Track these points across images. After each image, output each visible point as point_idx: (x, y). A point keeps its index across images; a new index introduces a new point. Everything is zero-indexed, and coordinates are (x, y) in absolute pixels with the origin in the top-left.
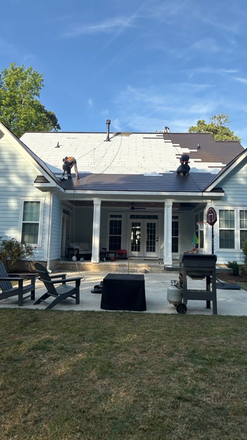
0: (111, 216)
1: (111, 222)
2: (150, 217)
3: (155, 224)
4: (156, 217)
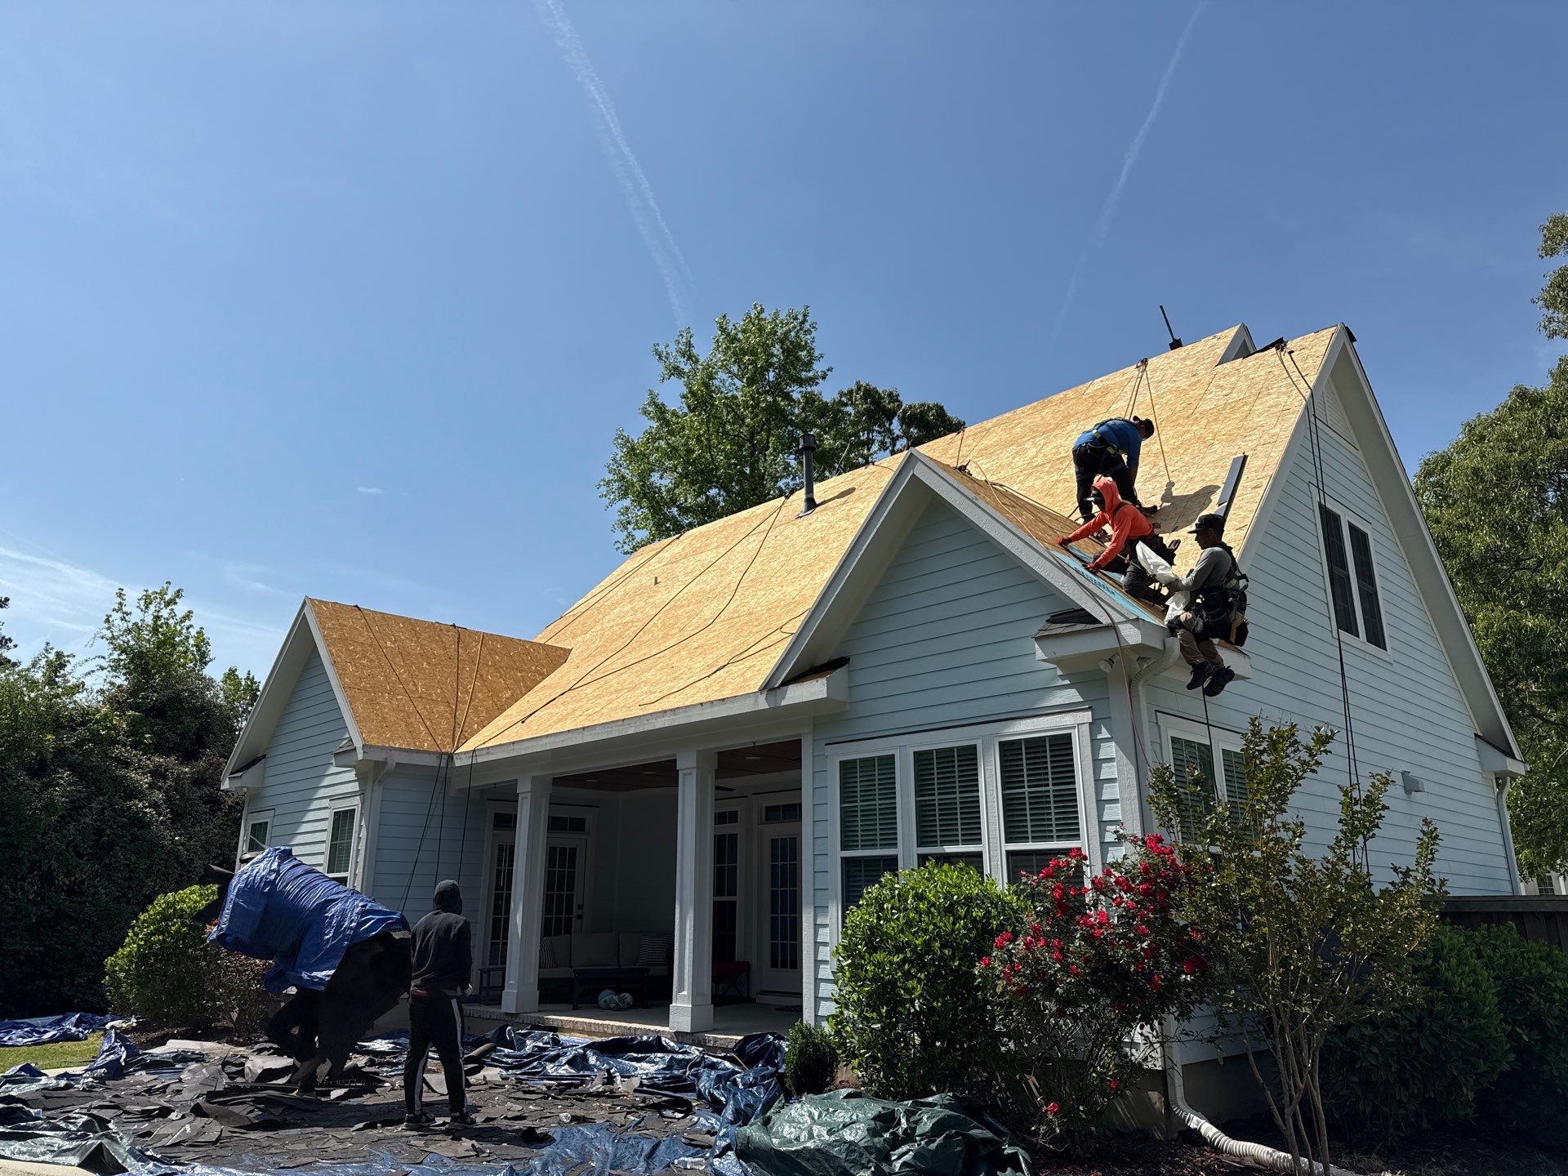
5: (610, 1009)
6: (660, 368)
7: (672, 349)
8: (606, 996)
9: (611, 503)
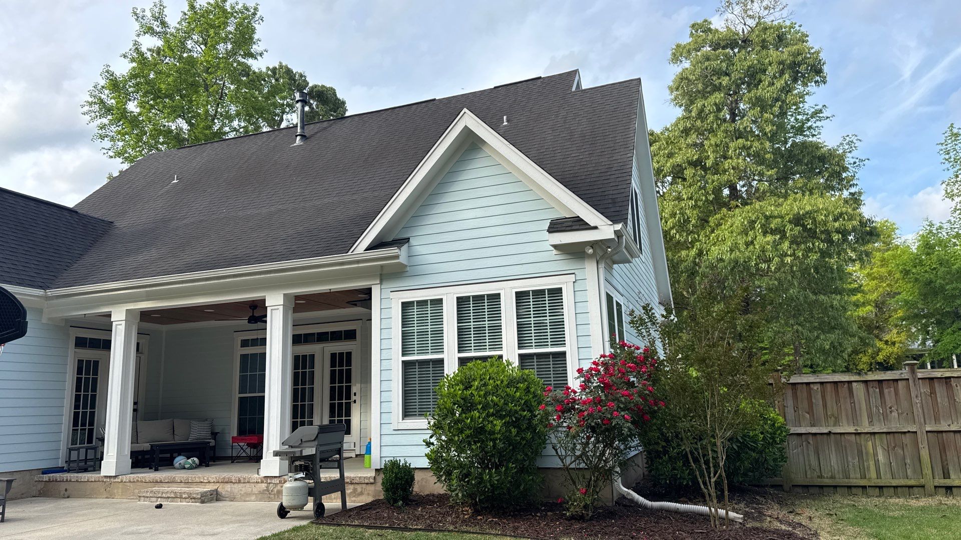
0: (245, 343)
1: (244, 357)
2: (336, 336)
3: (349, 354)
4: (350, 335)
5: (184, 468)
6: (136, 26)
7: (148, 14)
8: (180, 460)
9: (92, 119)
